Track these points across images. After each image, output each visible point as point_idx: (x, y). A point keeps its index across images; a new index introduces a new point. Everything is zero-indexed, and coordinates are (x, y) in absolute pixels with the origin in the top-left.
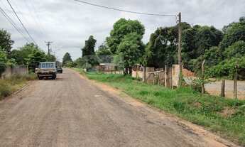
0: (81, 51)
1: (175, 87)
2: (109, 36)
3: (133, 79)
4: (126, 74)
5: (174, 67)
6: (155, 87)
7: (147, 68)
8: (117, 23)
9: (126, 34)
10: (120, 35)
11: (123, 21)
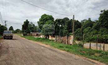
0: (22, 26)
1: (71, 45)
2: (39, 21)
3: (50, 40)
4: (46, 38)
5: (71, 36)
6: (61, 44)
7: (57, 36)
8: (43, 16)
9: (47, 21)
10: (44, 21)
11: (45, 15)
